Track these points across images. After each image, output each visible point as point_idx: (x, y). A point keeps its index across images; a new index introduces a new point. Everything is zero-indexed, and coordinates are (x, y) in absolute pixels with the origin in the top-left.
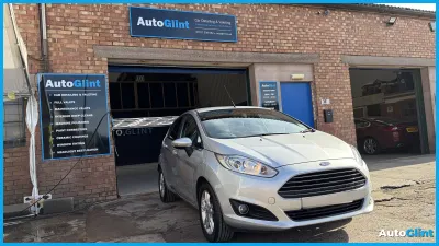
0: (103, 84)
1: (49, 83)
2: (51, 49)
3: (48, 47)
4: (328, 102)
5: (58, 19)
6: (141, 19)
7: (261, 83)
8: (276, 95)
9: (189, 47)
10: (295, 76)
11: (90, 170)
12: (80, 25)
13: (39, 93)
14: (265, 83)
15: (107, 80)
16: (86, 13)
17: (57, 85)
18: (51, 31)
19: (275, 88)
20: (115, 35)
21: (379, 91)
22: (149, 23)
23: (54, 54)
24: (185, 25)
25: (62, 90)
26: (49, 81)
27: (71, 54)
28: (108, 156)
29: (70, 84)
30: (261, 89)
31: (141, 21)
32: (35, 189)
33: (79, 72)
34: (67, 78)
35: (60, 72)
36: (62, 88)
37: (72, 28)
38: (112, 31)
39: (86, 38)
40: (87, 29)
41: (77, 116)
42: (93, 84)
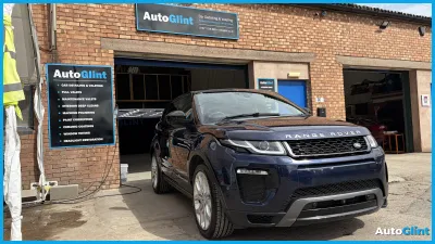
0: (109, 75)
1: (57, 73)
2: (60, 40)
3: (56, 38)
4: (322, 100)
5: (67, 11)
6: (147, 13)
7: (260, 80)
9: (193, 43)
10: (292, 74)
11: (94, 159)
12: (88, 18)
13: (47, 82)
14: (263, 80)
15: (113, 72)
16: (94, 5)
17: (65, 75)
18: (59, 22)
19: (273, 85)
20: (122, 29)
21: (367, 91)
22: (154, 18)
23: (63, 45)
24: (189, 21)
25: (69, 80)
26: (57, 71)
27: (79, 45)
28: (112, 146)
29: (78, 75)
30: (260, 85)
31: (147, 16)
32: (42, 176)
33: (86, 63)
34: (75, 69)
35: (67, 63)
36: (69, 78)
37: (81, 20)
38: (119, 24)
39: (94, 30)
40: (95, 22)
41: (84, 106)
42: (99, 75)
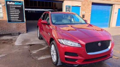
1: (8, 3)
4: (84, 12)
7: (66, 6)
8: (70, 10)
10: (76, 5)
11: (19, 26)
13: (6, 5)
14: (67, 6)
15: (24, 2)
19: (70, 8)
25: (11, 5)
28: (24, 22)
29: (14, 3)
30: (66, 8)
33: (16, 0)
34: (13, 2)
36: (12, 4)
41: (16, 12)
42: (20, 4)
